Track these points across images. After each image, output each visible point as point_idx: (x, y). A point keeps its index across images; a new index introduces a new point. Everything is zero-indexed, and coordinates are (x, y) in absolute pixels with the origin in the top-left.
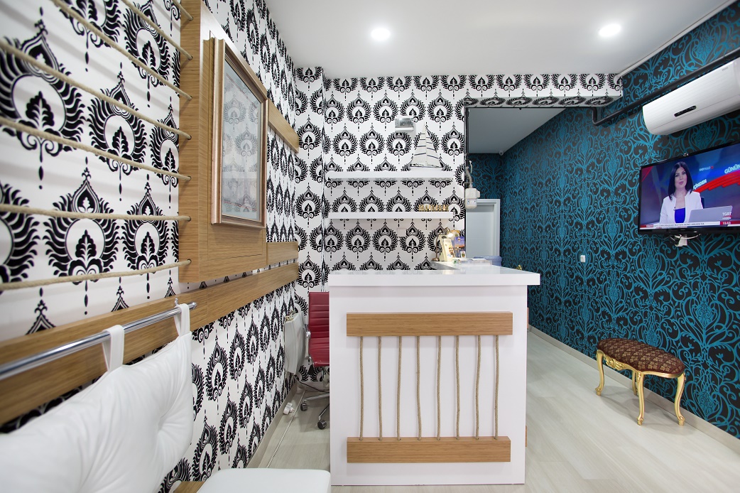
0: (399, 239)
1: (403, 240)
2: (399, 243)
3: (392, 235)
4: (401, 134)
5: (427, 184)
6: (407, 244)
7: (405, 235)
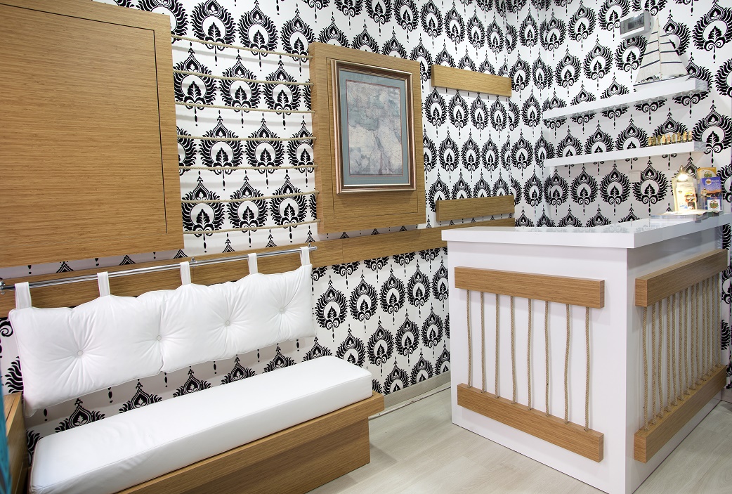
0: (631, 185)
1: (637, 186)
2: (631, 191)
3: (623, 180)
4: (634, 39)
5: (670, 103)
6: (643, 192)
7: (639, 180)
